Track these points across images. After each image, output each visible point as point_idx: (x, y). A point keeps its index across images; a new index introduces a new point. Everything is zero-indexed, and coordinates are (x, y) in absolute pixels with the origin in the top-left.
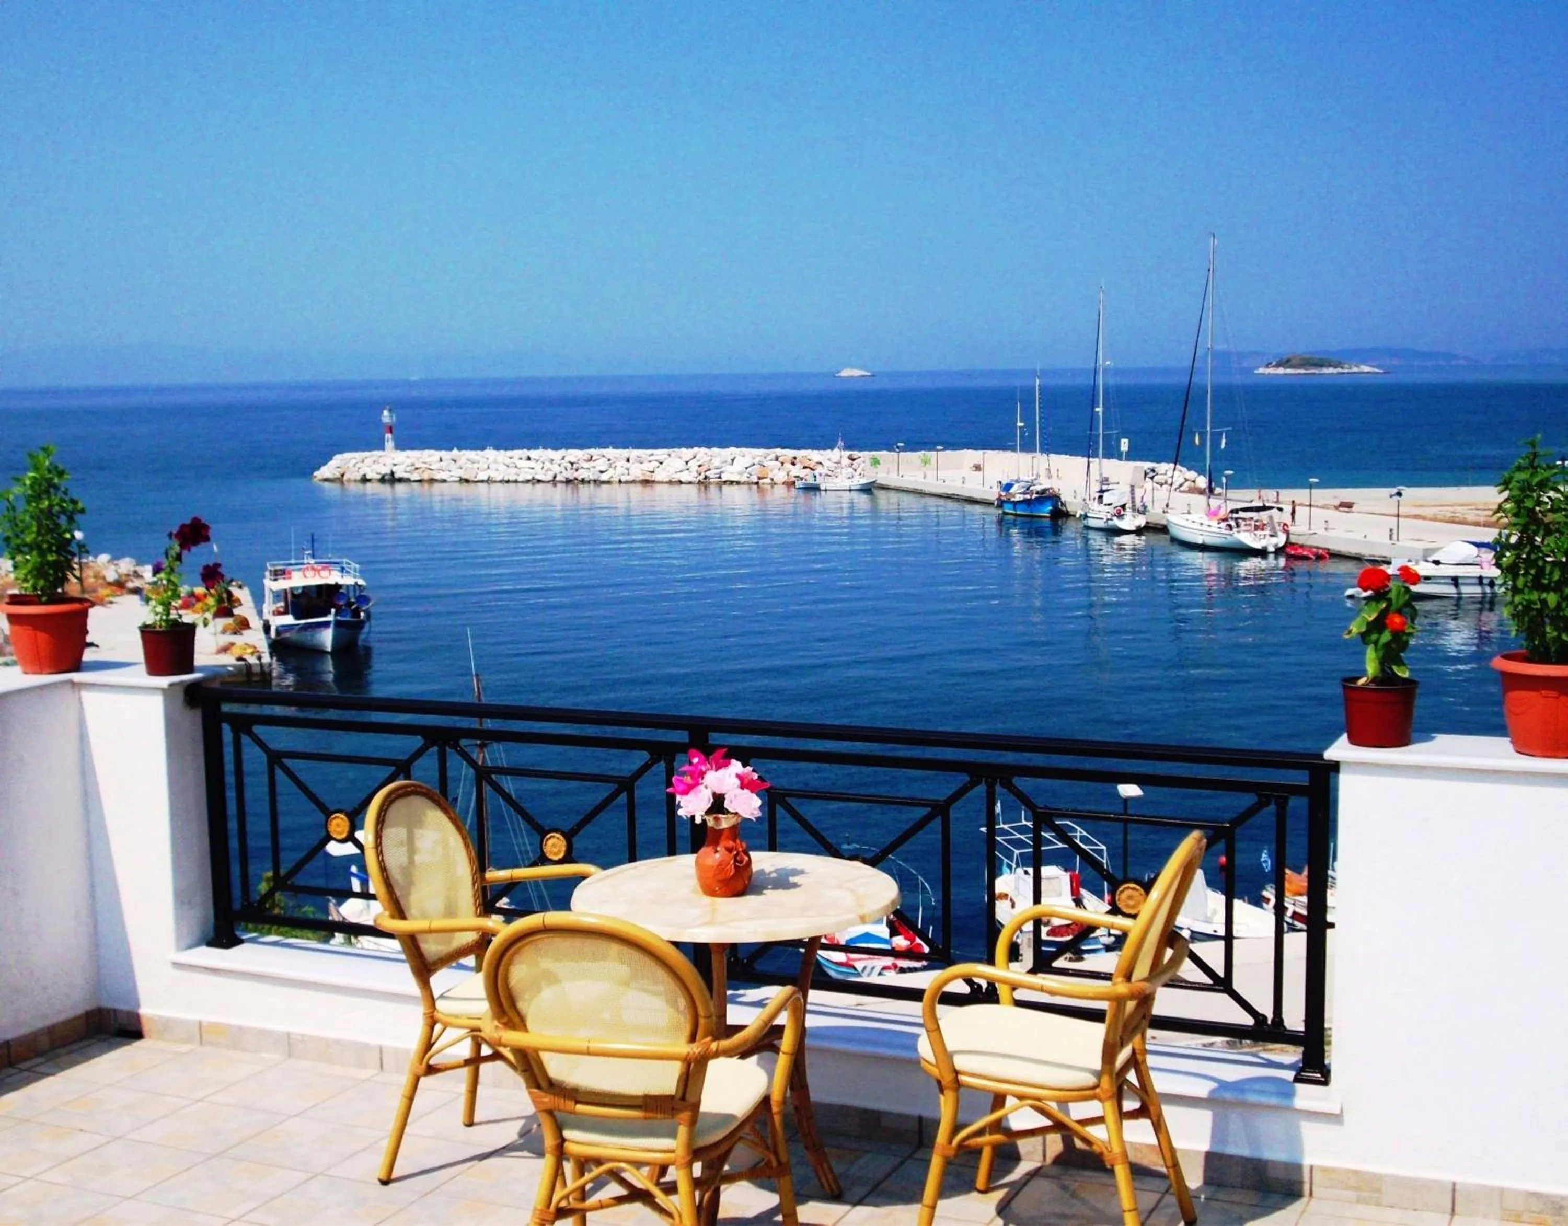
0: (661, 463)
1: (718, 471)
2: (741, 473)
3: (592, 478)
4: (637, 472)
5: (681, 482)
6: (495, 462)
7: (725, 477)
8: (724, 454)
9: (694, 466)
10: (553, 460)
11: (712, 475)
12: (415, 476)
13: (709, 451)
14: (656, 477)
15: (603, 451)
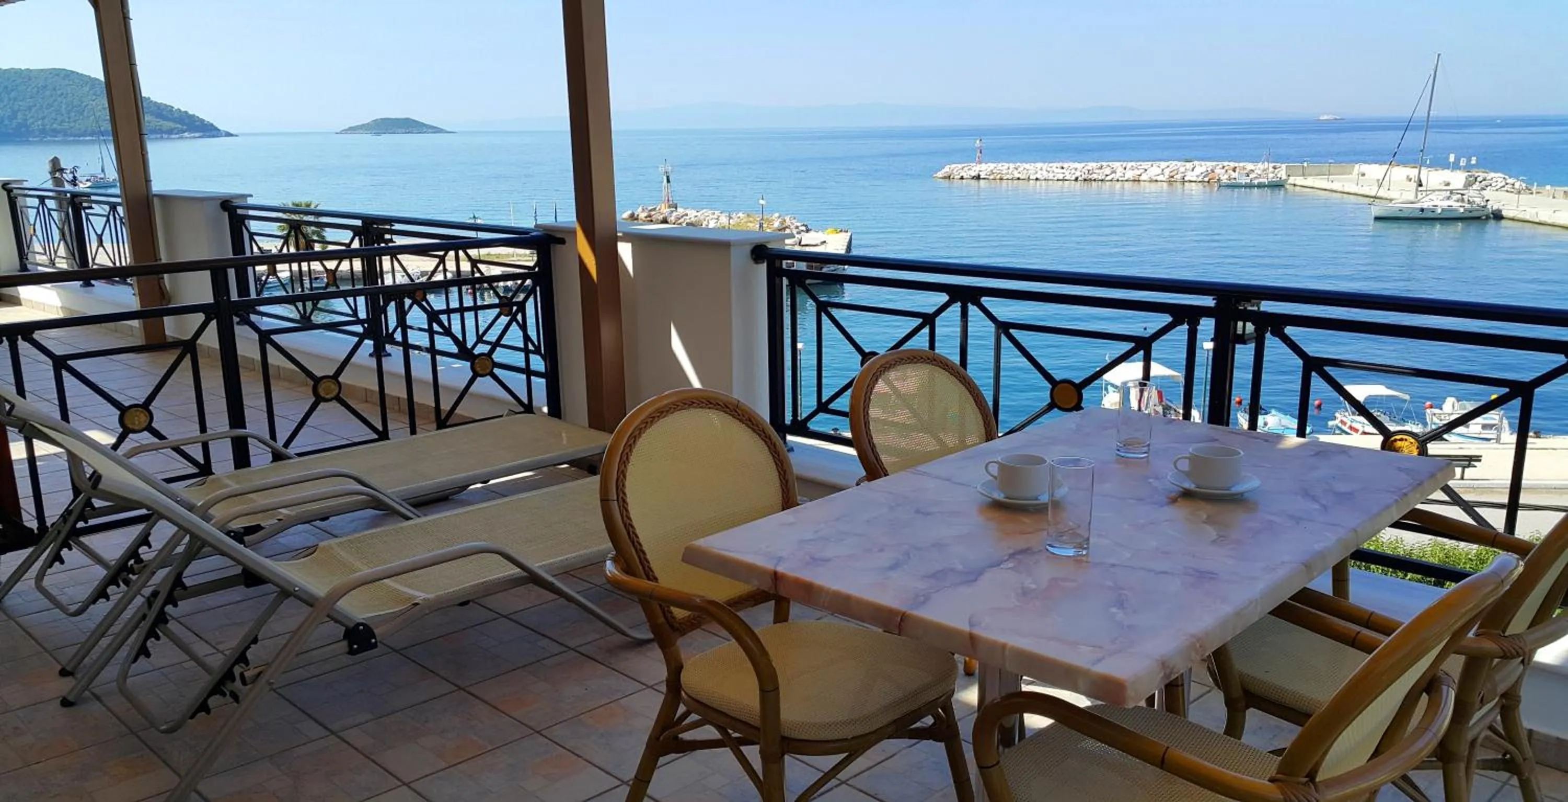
0: (1146, 170)
1: (1183, 175)
2: (1197, 176)
3: (1100, 178)
4: (1130, 174)
5: (1157, 181)
6: (1041, 169)
7: (1186, 179)
8: (1189, 165)
9: (1167, 172)
10: (1077, 168)
11: (1178, 177)
12: (992, 177)
13: (1179, 164)
14: (1142, 178)
15: (1110, 164)
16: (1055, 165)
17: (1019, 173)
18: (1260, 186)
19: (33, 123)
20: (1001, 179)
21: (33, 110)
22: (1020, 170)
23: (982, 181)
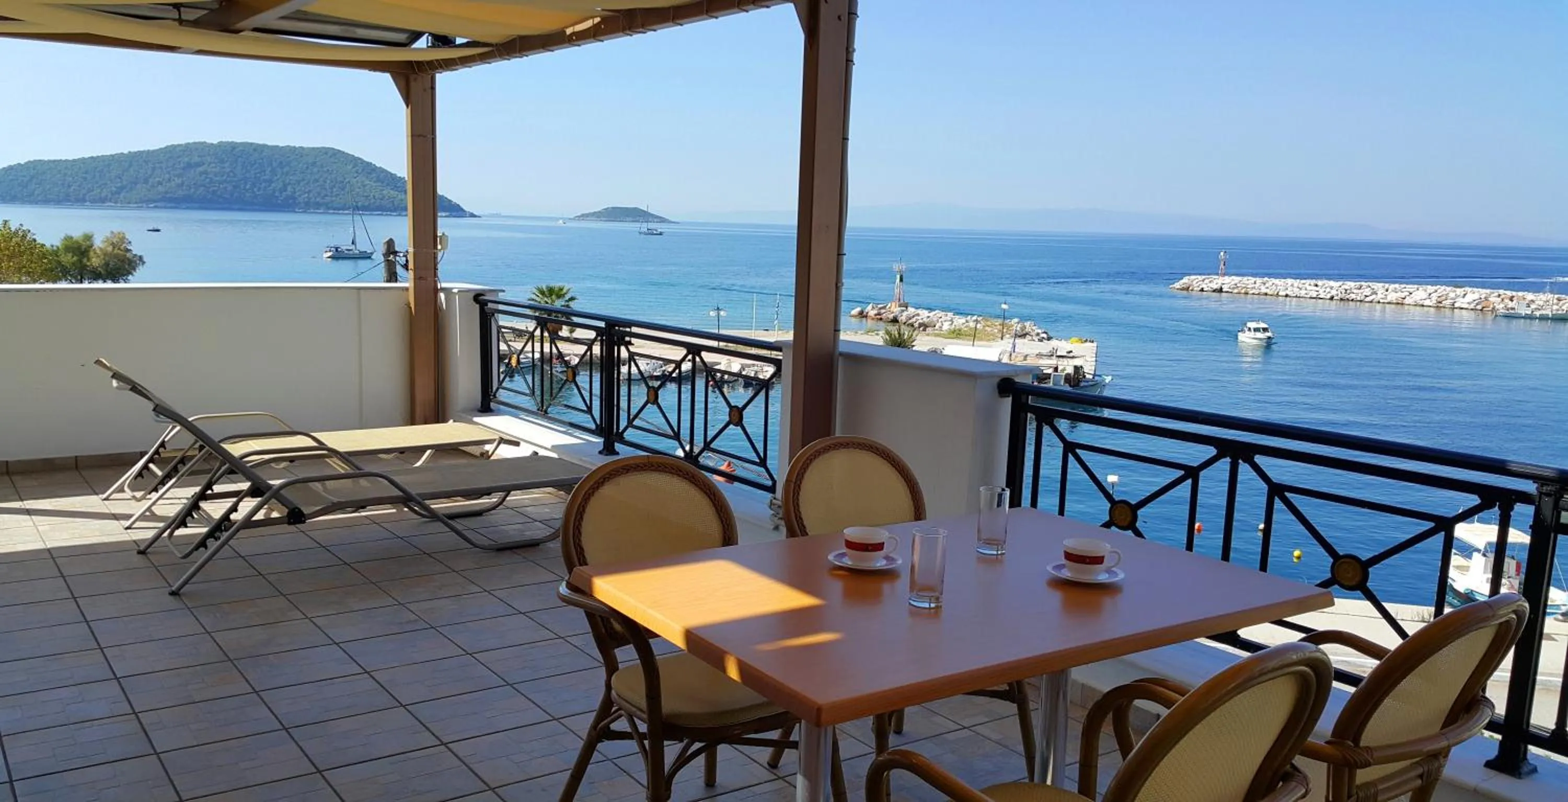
0: (1411, 293)
1: (1452, 301)
2: (1469, 303)
3: (1359, 299)
4: (1392, 297)
5: (1423, 306)
6: (1292, 285)
7: (1456, 305)
8: (1460, 291)
9: (1434, 297)
10: (1333, 287)
11: (1447, 303)
12: (1236, 291)
13: (1449, 289)
14: (1406, 301)
15: (1370, 284)
16: (1308, 281)
17: (1267, 288)
18: (1543, 318)
19: (300, 196)
20: (1246, 293)
21: (302, 184)
22: (1267, 285)
23: (1224, 294)
